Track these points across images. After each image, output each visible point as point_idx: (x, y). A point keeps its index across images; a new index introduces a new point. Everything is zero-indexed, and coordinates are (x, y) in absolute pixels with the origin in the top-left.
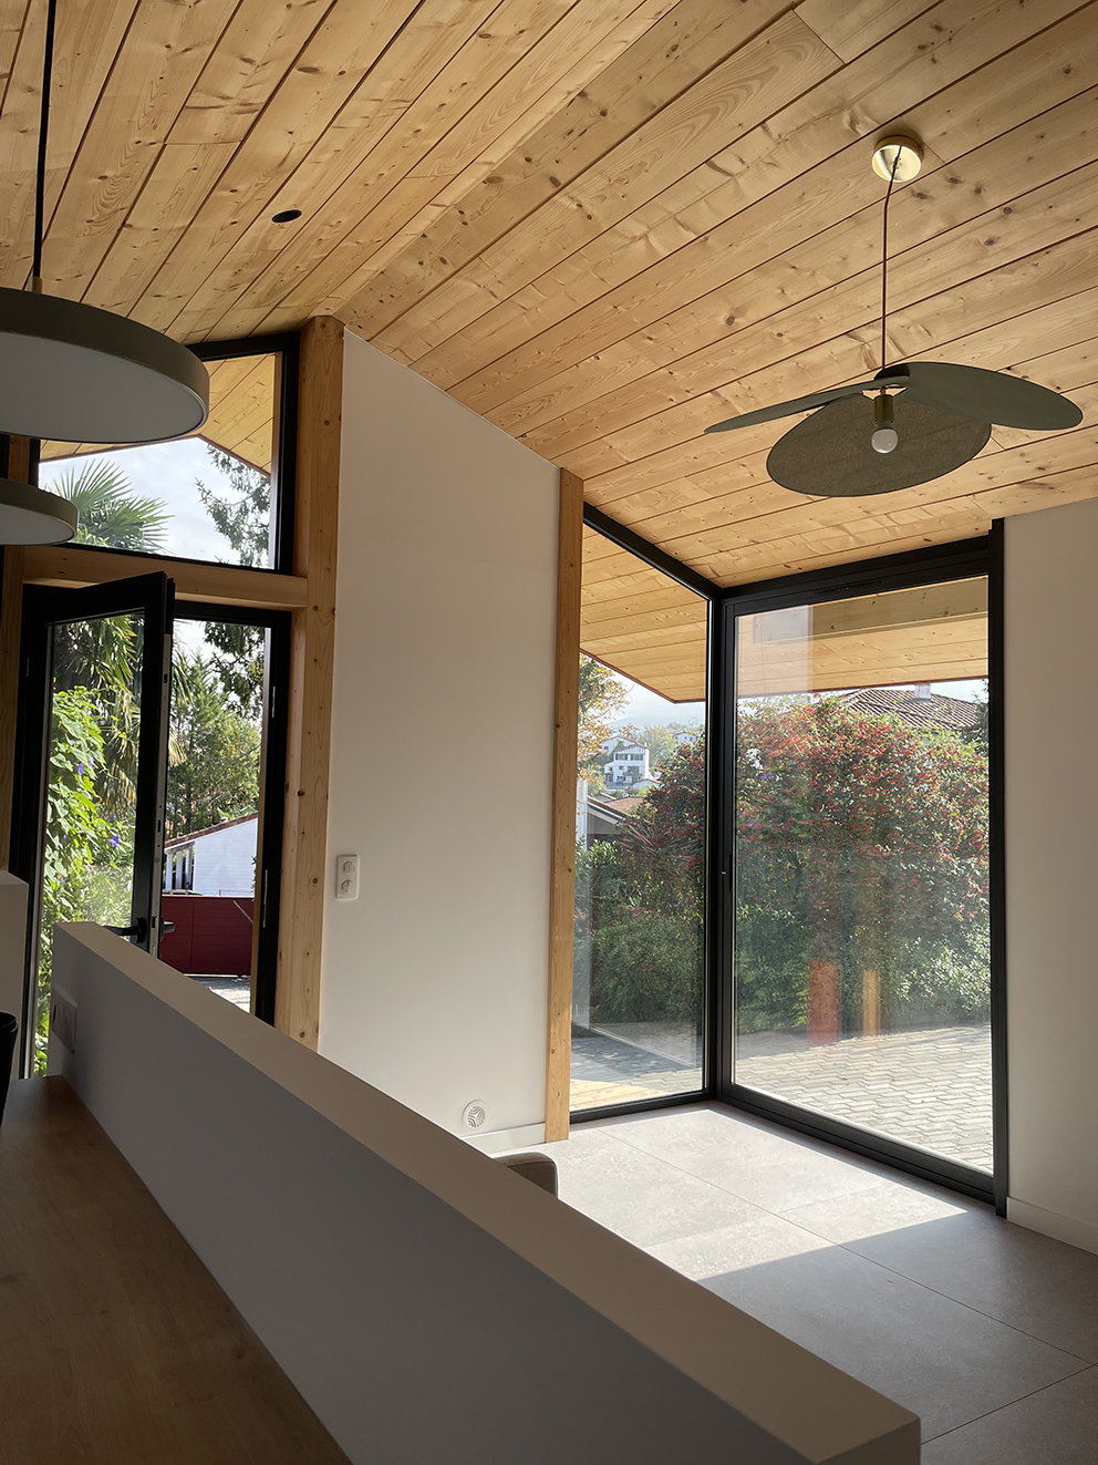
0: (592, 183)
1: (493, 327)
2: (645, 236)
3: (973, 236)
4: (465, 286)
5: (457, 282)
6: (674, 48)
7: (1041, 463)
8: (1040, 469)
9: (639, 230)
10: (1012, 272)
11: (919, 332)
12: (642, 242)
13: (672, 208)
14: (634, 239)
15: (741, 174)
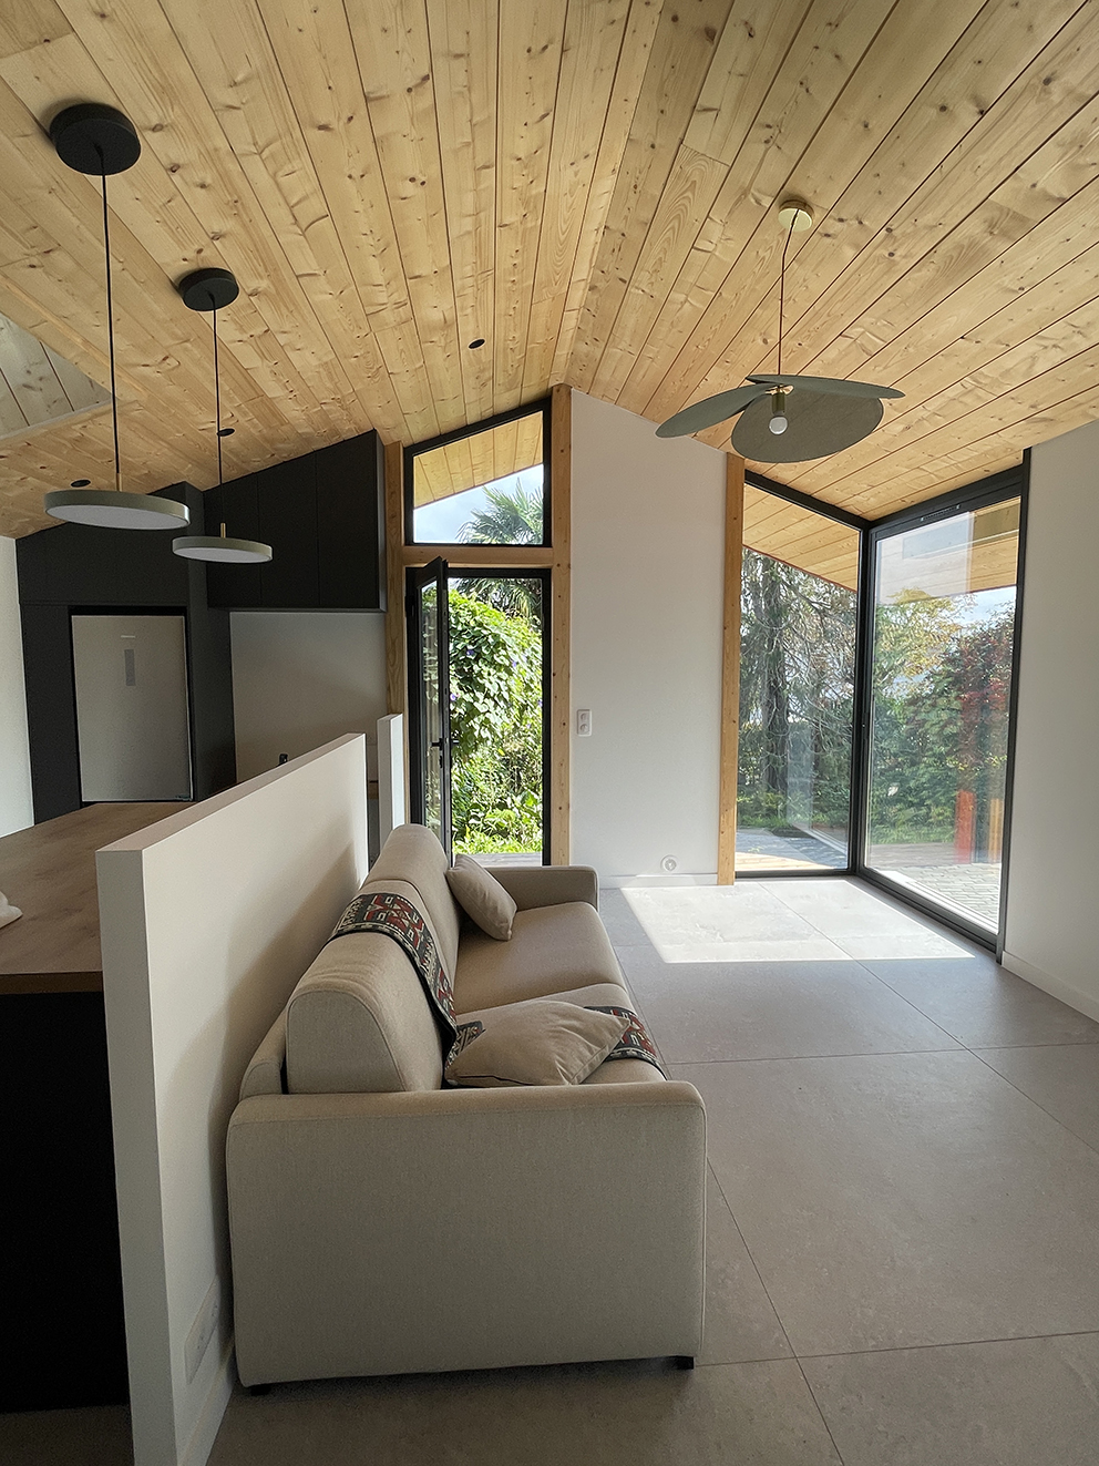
0: (643, 278)
1: (642, 373)
2: (686, 300)
3: (878, 252)
4: (615, 352)
5: (610, 350)
6: (635, 187)
7: (1031, 402)
8: (1032, 407)
9: (682, 297)
10: (920, 270)
11: (885, 325)
12: (687, 304)
13: (691, 280)
14: (683, 304)
15: (715, 250)
